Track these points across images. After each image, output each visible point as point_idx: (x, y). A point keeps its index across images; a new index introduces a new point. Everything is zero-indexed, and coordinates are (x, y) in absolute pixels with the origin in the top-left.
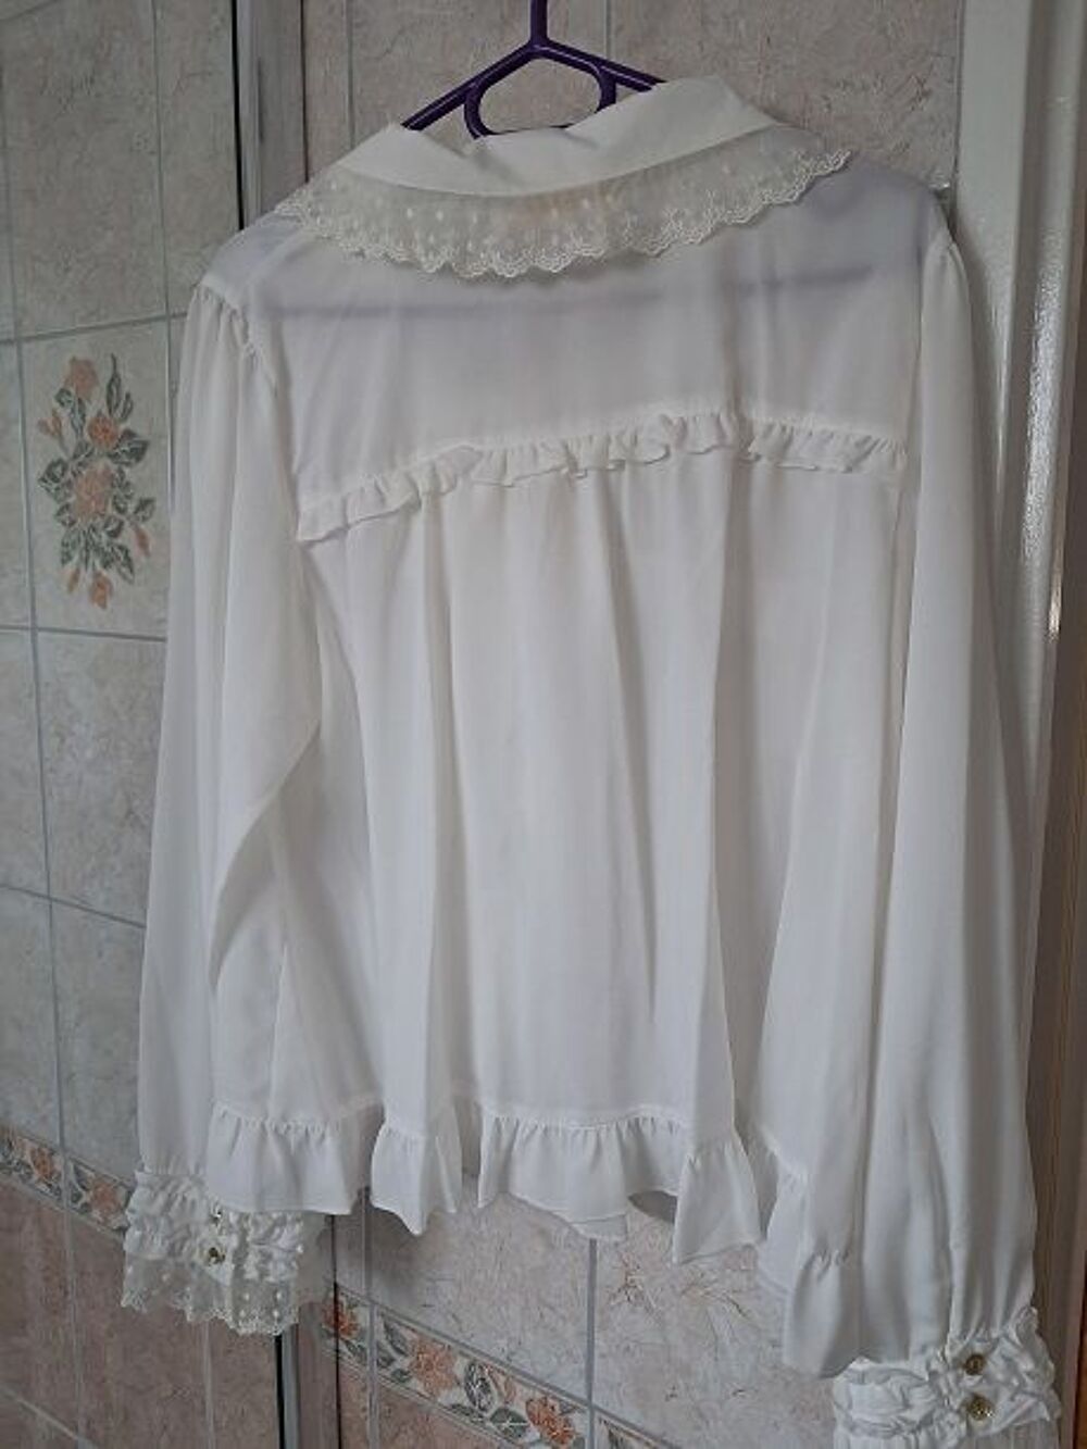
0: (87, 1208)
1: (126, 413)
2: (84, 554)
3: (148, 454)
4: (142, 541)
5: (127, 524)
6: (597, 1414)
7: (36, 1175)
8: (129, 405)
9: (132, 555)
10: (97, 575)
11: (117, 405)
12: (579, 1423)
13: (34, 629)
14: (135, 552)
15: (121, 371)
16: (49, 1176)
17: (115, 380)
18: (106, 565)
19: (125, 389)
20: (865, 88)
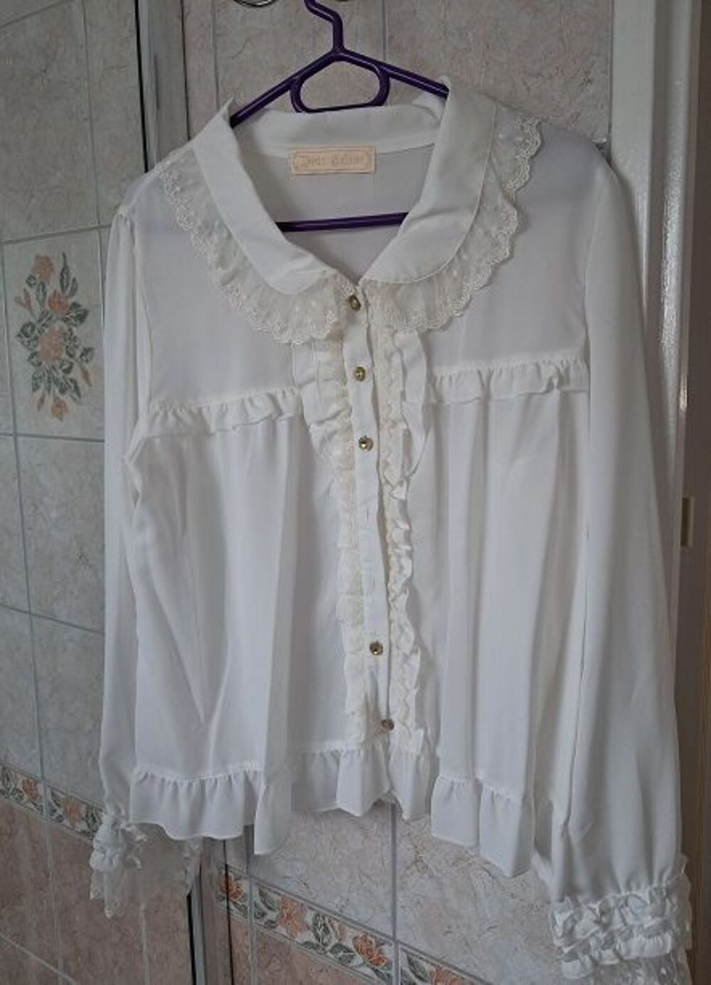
0: (60, 819)
1: (74, 291)
2: (47, 385)
3: (88, 318)
4: (86, 375)
5: (76, 365)
6: (400, 946)
7: (26, 797)
8: (75, 286)
9: (80, 385)
10: (56, 399)
11: (67, 287)
12: (388, 951)
13: (16, 435)
14: (81, 383)
15: (68, 263)
16: (34, 798)
17: (65, 269)
18: (62, 391)
19: (73, 275)
20: (551, 77)
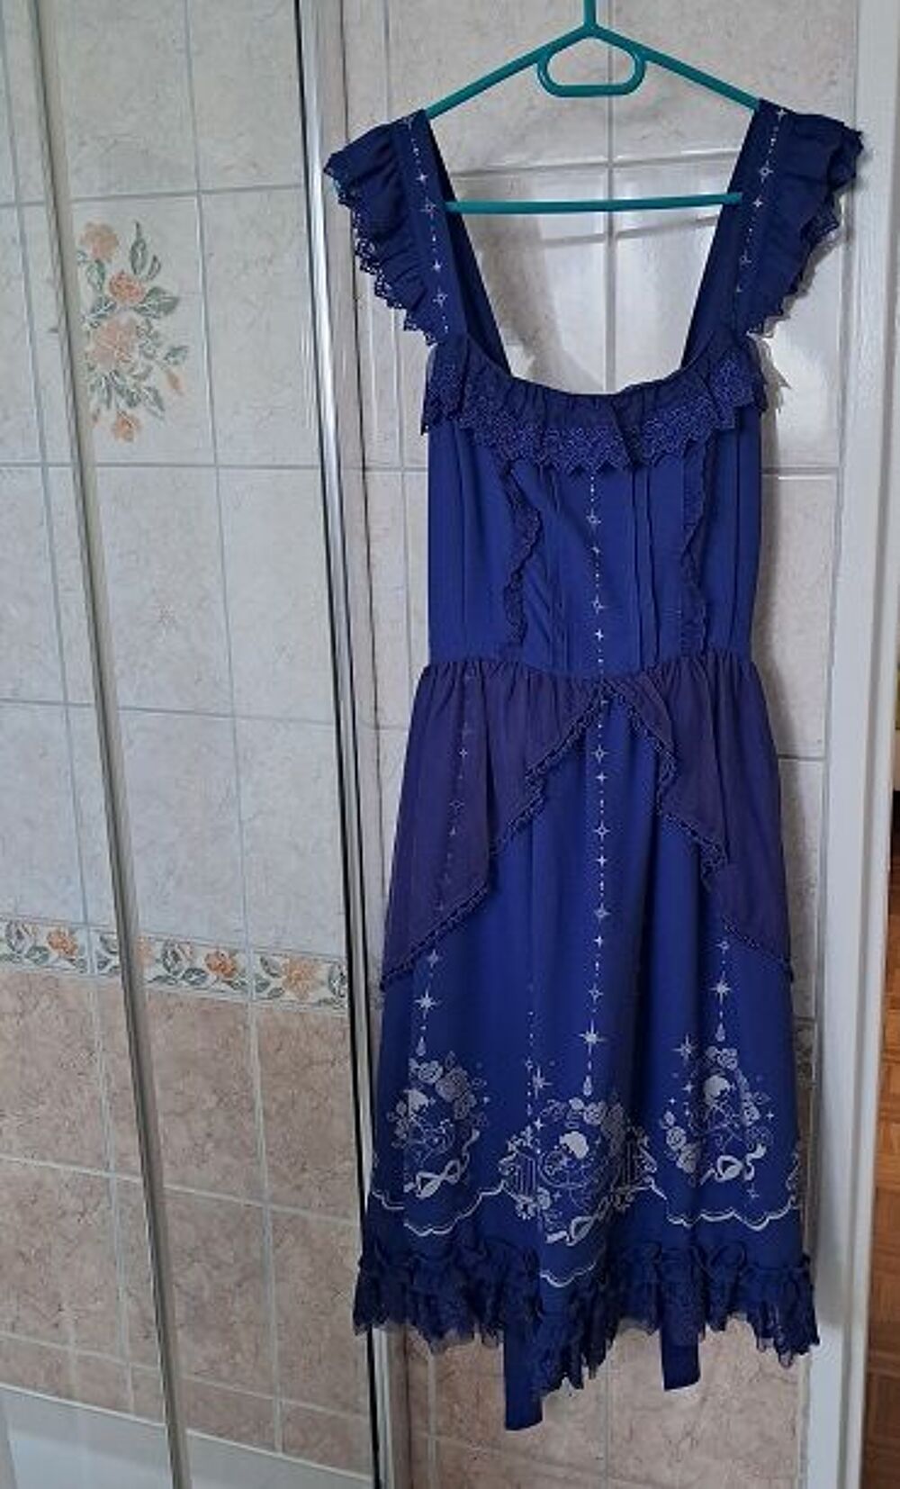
1: (153, 273)
2: (106, 395)
3: (179, 309)
4: (174, 381)
5: (156, 368)
8: (157, 266)
9: (161, 394)
10: (121, 414)
11: (143, 266)
13: (44, 466)
14: (165, 391)
15: (144, 235)
17: (139, 243)
18: (131, 404)
19: (152, 251)
